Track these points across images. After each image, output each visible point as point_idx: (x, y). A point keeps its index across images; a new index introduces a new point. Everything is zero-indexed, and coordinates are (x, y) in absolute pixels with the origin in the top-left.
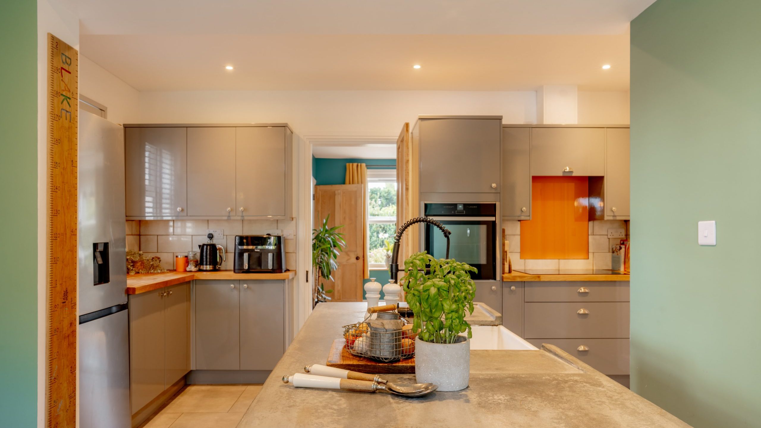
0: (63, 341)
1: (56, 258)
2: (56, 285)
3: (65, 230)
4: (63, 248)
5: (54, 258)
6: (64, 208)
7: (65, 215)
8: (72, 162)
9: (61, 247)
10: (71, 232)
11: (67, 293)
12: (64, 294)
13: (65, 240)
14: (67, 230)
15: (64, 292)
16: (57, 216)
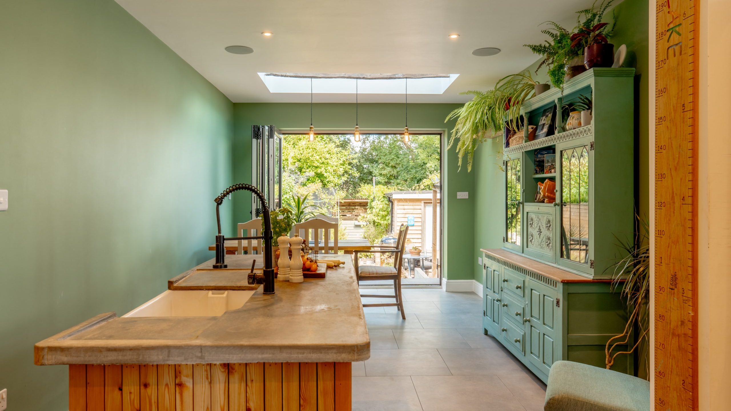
0: (671, 337)
1: (661, 231)
2: (661, 263)
3: (673, 198)
4: (669, 220)
5: (658, 231)
6: (671, 170)
7: (672, 179)
8: (683, 106)
9: (668, 219)
10: (682, 201)
11: (676, 279)
12: (672, 278)
13: (672, 210)
14: (676, 197)
15: (672, 276)
16: (662, 181)
